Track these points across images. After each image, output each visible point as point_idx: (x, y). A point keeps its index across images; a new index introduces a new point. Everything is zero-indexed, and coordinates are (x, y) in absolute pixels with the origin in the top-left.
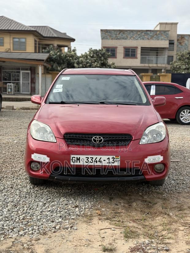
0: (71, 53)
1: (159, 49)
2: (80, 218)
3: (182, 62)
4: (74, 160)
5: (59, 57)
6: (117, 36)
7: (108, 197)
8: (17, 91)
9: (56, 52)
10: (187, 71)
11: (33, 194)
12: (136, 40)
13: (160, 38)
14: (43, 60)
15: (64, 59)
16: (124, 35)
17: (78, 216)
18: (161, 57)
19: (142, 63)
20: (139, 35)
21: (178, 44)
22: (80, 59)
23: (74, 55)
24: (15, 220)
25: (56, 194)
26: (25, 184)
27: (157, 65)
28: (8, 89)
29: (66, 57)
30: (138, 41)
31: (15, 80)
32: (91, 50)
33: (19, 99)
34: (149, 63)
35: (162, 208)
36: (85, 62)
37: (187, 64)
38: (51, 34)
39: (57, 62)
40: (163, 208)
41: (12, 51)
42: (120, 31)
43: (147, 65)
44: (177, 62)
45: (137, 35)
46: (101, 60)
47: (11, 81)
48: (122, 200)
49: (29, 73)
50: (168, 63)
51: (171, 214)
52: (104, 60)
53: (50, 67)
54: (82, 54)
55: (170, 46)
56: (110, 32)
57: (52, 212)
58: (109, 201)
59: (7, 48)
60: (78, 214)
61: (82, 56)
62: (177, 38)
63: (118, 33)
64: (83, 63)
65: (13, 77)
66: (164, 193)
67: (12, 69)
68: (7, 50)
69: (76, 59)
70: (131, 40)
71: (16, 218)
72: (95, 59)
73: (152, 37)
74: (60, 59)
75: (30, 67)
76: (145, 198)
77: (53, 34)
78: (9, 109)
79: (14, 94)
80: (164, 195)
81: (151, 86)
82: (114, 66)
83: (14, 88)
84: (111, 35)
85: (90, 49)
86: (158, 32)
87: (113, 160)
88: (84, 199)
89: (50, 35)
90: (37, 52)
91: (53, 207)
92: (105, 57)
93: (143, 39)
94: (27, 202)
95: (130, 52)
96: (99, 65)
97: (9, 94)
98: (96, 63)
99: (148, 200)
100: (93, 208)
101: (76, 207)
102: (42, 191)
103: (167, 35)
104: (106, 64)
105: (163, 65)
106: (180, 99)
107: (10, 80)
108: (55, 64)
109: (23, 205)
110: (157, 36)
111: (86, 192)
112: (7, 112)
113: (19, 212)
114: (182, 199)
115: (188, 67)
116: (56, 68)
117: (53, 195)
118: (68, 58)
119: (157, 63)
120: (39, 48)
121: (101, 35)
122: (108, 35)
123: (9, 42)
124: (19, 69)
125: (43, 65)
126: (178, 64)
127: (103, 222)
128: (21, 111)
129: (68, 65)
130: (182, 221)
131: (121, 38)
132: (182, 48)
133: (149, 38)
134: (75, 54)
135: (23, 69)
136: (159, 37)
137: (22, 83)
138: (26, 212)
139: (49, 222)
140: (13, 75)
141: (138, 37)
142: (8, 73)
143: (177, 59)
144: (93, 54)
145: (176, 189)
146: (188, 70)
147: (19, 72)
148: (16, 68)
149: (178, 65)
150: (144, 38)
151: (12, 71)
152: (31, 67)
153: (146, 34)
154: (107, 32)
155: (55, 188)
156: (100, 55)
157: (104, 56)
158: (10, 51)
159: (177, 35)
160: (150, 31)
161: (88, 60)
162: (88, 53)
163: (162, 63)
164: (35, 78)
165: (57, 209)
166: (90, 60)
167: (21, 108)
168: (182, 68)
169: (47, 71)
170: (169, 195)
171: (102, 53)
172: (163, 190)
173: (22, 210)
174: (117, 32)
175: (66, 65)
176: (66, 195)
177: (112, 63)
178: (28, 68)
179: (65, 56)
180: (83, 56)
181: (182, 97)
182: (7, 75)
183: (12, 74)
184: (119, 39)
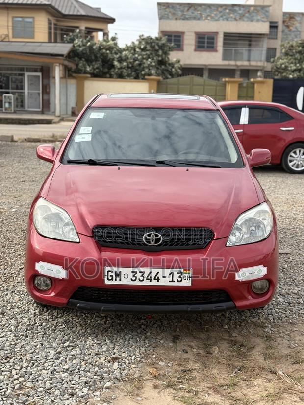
0: (108, 43)
1: (252, 36)
2: (121, 384)
3: (290, 59)
4: (110, 276)
5: (90, 50)
6: (185, 13)
7: (171, 334)
8: (19, 106)
9: (85, 41)
10: (298, 74)
11: (39, 328)
12: (217, 20)
13: (255, 18)
14: (62, 55)
15: (97, 54)
16: (196, 13)
17: (117, 382)
18: (256, 50)
19: (224, 58)
20: (221, 12)
21: (285, 28)
22: (124, 53)
23: (113, 45)
24: (5, 392)
25: (79, 328)
26: (27, 305)
27: (250, 63)
28: (5, 102)
29: (100, 49)
30: (218, 22)
31: (17, 88)
32: (142, 38)
33: (22, 121)
34: (236, 60)
35: (263, 359)
36: (131, 58)
37: (299, 63)
38: (76, 10)
39: (84, 58)
40: (265, 359)
41: (11, 39)
42: (190, 6)
43: (232, 63)
44: (281, 59)
45: (218, 13)
46: (159, 56)
47: (10, 90)
48: (194, 341)
49: (39, 76)
50: (268, 60)
51: (281, 373)
52: (162, 56)
53: (74, 67)
54: (126, 45)
55: (271, 31)
56: (173, 7)
57: (71, 373)
58: (171, 344)
59: (3, 34)
60: (118, 377)
61: (126, 49)
62: (283, 18)
63: (186, 9)
64: (129, 61)
65: (13, 84)
66: (267, 324)
67: (11, 69)
68: (3, 36)
69: (116, 54)
70: (207, 21)
71: (8, 385)
72: (148, 53)
73: (242, 17)
74: (91, 53)
75: (40, 67)
76: (234, 336)
77: (78, 11)
78: (6, 141)
79: (15, 112)
80: (266, 330)
81: (241, 108)
82: (180, 66)
83: (15, 102)
84: (174, 12)
85: (140, 37)
86: (252, 8)
87: (180, 277)
88: (128, 340)
89: (74, 11)
90: (53, 41)
91: (74, 361)
92: (165, 51)
93: (227, 19)
94: (28, 348)
95: (206, 42)
96: (154, 64)
97: (6, 111)
98: (149, 60)
99: (240, 339)
100: (143, 360)
101: (115, 359)
102: (54, 323)
103: (267, 14)
104: (166, 62)
105: (260, 64)
106: (289, 131)
107: (8, 89)
108: (82, 61)
109: (21, 357)
110: (250, 14)
111: (132, 323)
112: (3, 146)
113: (14, 372)
114: (298, 338)
115: (300, 67)
116: (84, 69)
117: (74, 332)
118: (104, 51)
119: (249, 60)
120: (56, 34)
121: (158, 12)
122: (170, 12)
123: (6, 24)
124: (22, 69)
125: (63, 65)
126: (283, 61)
127: (162, 394)
128: (25, 144)
129: (104, 63)
130: (300, 388)
131: (190, 18)
132: (290, 35)
133: (237, 18)
134: (116, 44)
135: (29, 70)
136: (253, 16)
137: (28, 93)
138: (26, 372)
139: (66, 396)
140: (14, 80)
141: (219, 16)
142: (4, 76)
143: (281, 53)
144: (144, 45)
145: (286, 316)
146: (299, 72)
147: (23, 75)
148: (18, 68)
149: (283, 64)
150: (229, 18)
151: (12, 74)
152: (42, 67)
153: (233, 11)
154: (168, 7)
155: (79, 315)
156: (157, 48)
157: (163, 48)
158: (9, 39)
159: (282, 14)
160: (239, 6)
161: (137, 56)
162: (137, 43)
163: (257, 59)
164: (49, 85)
165: (81, 366)
166: (139, 55)
167: (25, 139)
168: (290, 68)
169: (69, 73)
170: (276, 330)
171: (160, 44)
172: (265, 319)
173: (19, 368)
174: (185, 7)
175: (100, 64)
176: (96, 331)
177: (176, 61)
178: (37, 68)
179: (98, 48)
180: (128, 48)
181: (293, 128)
182: (4, 80)
183: (12, 78)
184: (187, 19)
